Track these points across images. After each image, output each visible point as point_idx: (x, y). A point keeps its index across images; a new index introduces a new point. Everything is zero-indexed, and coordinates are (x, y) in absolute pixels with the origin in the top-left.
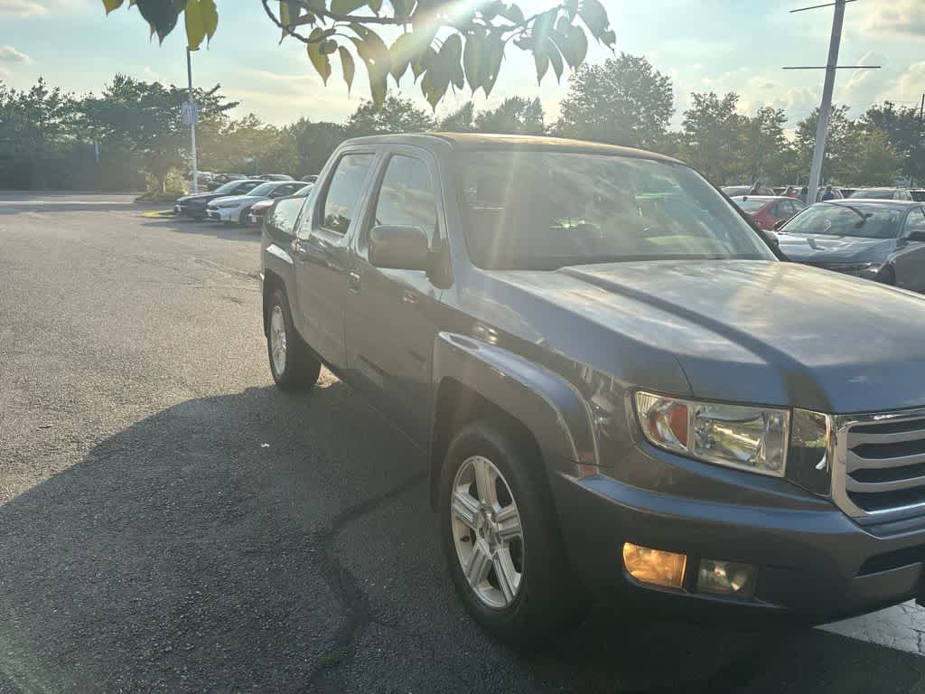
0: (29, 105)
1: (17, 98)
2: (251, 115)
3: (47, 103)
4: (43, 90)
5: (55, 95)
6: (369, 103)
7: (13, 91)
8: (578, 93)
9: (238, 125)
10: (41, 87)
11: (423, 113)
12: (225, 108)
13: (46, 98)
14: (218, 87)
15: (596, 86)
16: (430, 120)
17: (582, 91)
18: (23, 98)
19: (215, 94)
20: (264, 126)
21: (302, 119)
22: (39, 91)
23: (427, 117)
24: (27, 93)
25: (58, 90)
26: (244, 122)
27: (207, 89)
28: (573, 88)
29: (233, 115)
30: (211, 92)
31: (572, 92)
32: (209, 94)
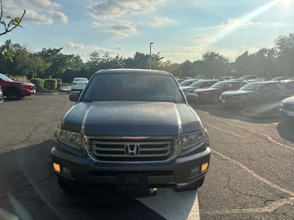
0: (115, 61)
1: (112, 59)
2: (168, 60)
3: (119, 60)
4: (119, 57)
5: (121, 58)
6: (205, 54)
7: (111, 58)
8: (278, 46)
9: (164, 63)
10: (118, 56)
11: (222, 56)
12: (160, 59)
13: (119, 59)
14: (159, 53)
15: (285, 43)
16: (225, 58)
17: (279, 45)
18: (113, 59)
19: (158, 55)
20: (171, 63)
21: (187, 61)
22: (117, 57)
23: (224, 57)
24: (115, 58)
25: (122, 57)
26: (166, 62)
27: (156, 54)
28: (276, 44)
29: (163, 61)
30: (157, 55)
31: (275, 46)
32: (156, 55)
